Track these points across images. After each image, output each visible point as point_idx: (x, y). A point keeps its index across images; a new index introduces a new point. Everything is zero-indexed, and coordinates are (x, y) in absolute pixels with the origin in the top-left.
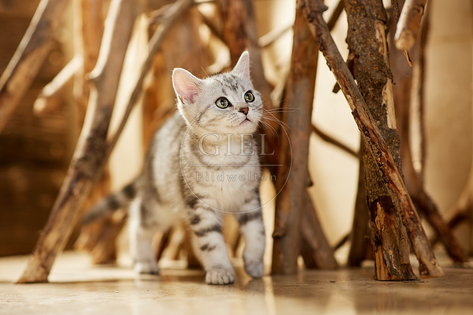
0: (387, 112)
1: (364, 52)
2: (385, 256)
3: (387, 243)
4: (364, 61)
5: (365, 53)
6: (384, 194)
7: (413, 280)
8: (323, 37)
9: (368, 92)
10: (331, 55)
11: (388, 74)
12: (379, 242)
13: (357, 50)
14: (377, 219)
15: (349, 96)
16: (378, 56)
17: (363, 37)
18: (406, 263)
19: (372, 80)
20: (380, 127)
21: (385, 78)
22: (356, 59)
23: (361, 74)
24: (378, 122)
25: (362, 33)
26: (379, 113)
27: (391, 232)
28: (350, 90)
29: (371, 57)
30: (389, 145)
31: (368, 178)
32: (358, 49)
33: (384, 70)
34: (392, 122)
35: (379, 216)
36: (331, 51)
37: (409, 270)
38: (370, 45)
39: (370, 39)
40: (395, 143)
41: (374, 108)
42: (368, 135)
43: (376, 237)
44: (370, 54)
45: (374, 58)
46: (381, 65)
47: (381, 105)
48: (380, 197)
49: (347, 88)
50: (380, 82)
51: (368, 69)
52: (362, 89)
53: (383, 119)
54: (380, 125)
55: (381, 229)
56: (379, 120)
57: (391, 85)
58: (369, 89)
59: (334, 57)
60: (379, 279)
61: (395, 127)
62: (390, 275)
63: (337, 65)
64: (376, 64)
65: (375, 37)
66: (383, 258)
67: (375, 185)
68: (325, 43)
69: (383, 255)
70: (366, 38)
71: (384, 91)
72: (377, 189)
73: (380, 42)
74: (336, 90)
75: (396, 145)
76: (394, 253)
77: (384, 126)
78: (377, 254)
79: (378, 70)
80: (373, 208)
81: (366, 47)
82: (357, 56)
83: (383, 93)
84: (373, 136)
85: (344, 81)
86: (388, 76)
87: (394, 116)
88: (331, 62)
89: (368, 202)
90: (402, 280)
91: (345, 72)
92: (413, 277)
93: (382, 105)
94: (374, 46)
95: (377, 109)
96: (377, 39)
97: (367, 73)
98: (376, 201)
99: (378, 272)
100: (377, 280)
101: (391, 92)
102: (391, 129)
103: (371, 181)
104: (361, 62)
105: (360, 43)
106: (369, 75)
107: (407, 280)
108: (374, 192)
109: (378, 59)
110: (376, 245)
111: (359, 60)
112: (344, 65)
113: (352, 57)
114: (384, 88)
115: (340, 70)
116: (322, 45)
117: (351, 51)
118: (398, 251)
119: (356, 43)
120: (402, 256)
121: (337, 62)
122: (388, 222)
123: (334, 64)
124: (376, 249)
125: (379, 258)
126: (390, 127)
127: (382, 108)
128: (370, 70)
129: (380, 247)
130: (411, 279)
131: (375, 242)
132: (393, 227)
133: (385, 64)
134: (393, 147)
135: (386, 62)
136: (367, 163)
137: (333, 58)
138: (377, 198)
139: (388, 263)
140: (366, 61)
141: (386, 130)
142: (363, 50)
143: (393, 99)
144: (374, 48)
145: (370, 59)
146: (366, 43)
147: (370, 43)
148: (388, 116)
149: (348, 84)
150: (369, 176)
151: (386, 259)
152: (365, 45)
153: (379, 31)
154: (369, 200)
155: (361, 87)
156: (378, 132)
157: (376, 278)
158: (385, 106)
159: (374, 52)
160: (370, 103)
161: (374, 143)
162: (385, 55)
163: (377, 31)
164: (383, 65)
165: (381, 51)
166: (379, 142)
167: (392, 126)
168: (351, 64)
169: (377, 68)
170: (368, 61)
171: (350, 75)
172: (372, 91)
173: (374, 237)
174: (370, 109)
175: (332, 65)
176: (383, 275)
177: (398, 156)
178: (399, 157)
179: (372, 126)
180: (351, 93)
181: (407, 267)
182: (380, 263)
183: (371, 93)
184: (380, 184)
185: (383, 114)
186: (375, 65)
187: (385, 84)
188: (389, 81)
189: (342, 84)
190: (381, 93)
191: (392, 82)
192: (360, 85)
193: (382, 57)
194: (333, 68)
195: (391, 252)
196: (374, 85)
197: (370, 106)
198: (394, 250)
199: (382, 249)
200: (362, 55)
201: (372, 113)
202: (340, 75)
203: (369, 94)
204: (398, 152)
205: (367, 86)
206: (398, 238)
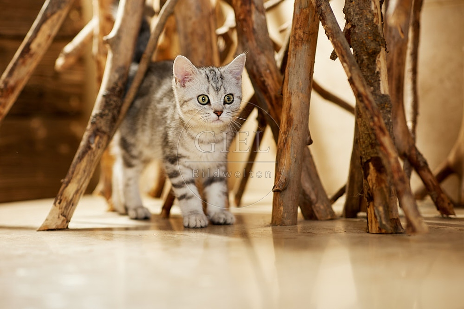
0: (380, 79)
1: (360, 22)
2: (376, 212)
3: (378, 200)
4: (360, 31)
5: (361, 24)
6: (376, 155)
7: (402, 233)
8: (323, 7)
9: (363, 60)
10: (330, 25)
11: (382, 43)
12: (371, 198)
13: (353, 20)
14: (369, 177)
15: (345, 64)
16: (373, 26)
17: (359, 8)
18: (395, 217)
19: (366, 48)
20: (373, 93)
21: (379, 47)
22: (352, 29)
23: (356, 43)
24: (372, 88)
25: (358, 4)
26: (372, 79)
27: (381, 190)
28: (346, 58)
29: (366, 27)
30: (382, 109)
31: (361, 140)
32: (355, 19)
33: (378, 39)
34: (384, 88)
35: (371, 175)
36: (329, 21)
37: (398, 224)
38: (366, 16)
39: (366, 10)
40: (387, 107)
41: (369, 74)
42: (362, 101)
43: (368, 194)
44: (366, 24)
45: (369, 28)
46: (376, 35)
47: (374, 73)
48: (372, 158)
49: (343, 57)
50: (374, 51)
51: (363, 38)
52: (357, 57)
53: (376, 85)
54: (374, 91)
55: (373, 186)
56: (372, 86)
57: (385, 53)
58: (364, 57)
59: (332, 26)
60: (370, 232)
61: (387, 93)
62: (380, 229)
63: (335, 35)
64: (371, 33)
65: (371, 8)
66: (374, 213)
67: (368, 146)
68: (324, 14)
69: (374, 210)
70: (362, 10)
71: (377, 59)
72: (370, 150)
73: (375, 13)
74: (333, 57)
75: (388, 109)
76: (384, 209)
77: (377, 92)
78: (369, 209)
79: (372, 39)
80: (365, 167)
81: (361, 18)
82: (353, 26)
83: (376, 61)
84: (366, 102)
85: (341, 50)
86: (382, 45)
87: (387, 82)
88: (329, 31)
89: (361, 161)
90: (392, 233)
91: (342, 41)
92: (402, 231)
93: (376, 72)
94: (369, 16)
95: (371, 75)
96: (373, 10)
97: (362, 42)
98: (368, 161)
99: (369, 225)
100: (368, 232)
101: (384, 60)
102: (383, 95)
103: (364, 142)
104: (357, 31)
105: (357, 14)
106: (364, 44)
107: (396, 233)
108: (367, 153)
109: (373, 29)
110: (368, 201)
111: (355, 29)
112: (341, 35)
113: (349, 26)
114: (378, 56)
115: (338, 39)
116: (321, 15)
117: (348, 21)
118: (388, 207)
119: (352, 13)
120: (392, 212)
121: (335, 32)
122: (379, 181)
123: (332, 33)
124: (368, 205)
125: (371, 213)
126: (383, 92)
127: (375, 75)
128: (365, 40)
129: (371, 203)
130: (399, 232)
131: (368, 199)
132: (383, 185)
133: (379, 34)
134: (385, 111)
135: (381, 32)
136: (361, 126)
137: (331, 28)
138: (369, 158)
139: (378, 218)
140: (362, 30)
141: (379, 96)
142: (359, 20)
143: (386, 67)
144: (369, 18)
145: (365, 29)
146: (362, 14)
147: (365, 13)
148: (381, 82)
149: (344, 53)
150: (363, 138)
151: (377, 214)
152: (361, 16)
153: (375, 2)
154: (363, 160)
155: (357, 55)
156: (371, 98)
157: (367, 231)
158: (378, 73)
159: (370, 22)
160: (365, 70)
161: (367, 108)
162: (379, 25)
163: (373, 3)
164: (378, 34)
165: (376, 22)
166: (372, 108)
167: (385, 92)
168: (348, 33)
169: (372, 37)
170: (363, 31)
171: (346, 44)
172: (367, 59)
173: (366, 193)
174: (364, 76)
175: (330, 34)
176: (374, 228)
177: (389, 120)
178: (391, 121)
179: (366, 92)
180: (347, 61)
181: (395, 222)
182: (371, 217)
183: (366, 61)
184: (373, 145)
185: (376, 81)
186: (370, 35)
187: (379, 52)
188: (383, 49)
189: (339, 53)
190: (375, 61)
191: (386, 50)
192: (356, 53)
193: (377, 27)
194: (331, 37)
195: (381, 209)
196: (368, 54)
197: (364, 73)
198: (384, 207)
199: (373, 205)
200: (358, 25)
201: (366, 79)
202: (337, 44)
203: (364, 62)
204: (389, 116)
205: (362, 55)
206: (387, 196)
